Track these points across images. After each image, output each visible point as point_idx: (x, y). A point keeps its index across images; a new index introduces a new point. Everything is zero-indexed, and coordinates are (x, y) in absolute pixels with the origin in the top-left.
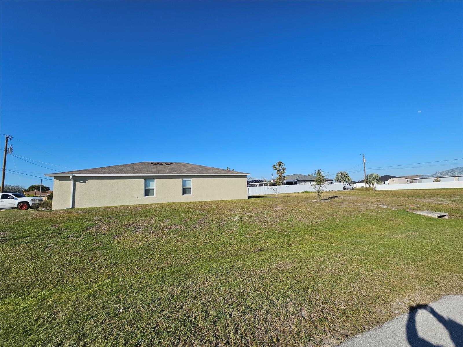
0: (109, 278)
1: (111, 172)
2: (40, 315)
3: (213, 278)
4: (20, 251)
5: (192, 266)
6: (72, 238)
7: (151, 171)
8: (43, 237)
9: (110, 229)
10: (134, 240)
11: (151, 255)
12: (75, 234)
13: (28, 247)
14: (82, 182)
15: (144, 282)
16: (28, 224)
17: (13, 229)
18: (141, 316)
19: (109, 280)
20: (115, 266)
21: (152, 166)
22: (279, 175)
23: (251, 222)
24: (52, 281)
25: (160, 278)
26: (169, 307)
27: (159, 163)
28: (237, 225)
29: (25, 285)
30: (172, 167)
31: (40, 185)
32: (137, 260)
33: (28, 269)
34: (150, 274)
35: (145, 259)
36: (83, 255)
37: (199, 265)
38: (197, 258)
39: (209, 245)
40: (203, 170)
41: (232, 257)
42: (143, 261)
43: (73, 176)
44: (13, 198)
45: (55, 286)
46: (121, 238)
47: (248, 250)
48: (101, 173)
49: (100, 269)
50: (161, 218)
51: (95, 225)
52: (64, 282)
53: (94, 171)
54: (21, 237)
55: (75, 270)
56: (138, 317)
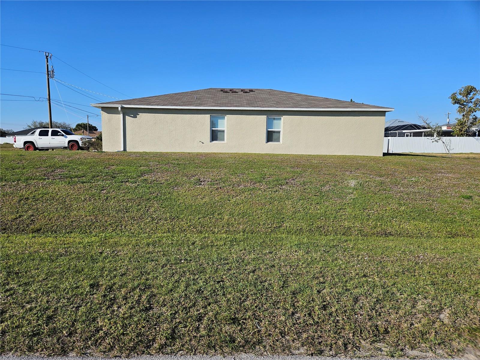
0: (169, 232)
1: (167, 103)
2: (104, 251)
3: (301, 252)
4: (78, 190)
5: (272, 235)
6: (127, 183)
7: (220, 102)
8: (97, 178)
9: (169, 178)
10: (197, 195)
11: (219, 214)
12: (129, 180)
13: (85, 187)
14: (133, 116)
15: (209, 242)
16: (82, 164)
17: (68, 167)
18: (204, 270)
19: (169, 234)
20: (175, 221)
21: (222, 94)
22: (464, 115)
23: (380, 190)
24: (111, 225)
25: (228, 241)
26: (238, 268)
27: (233, 91)
28: (352, 193)
29: (87, 224)
30: (252, 97)
31: (87, 124)
32: (201, 218)
33: (87, 209)
34: (216, 235)
35: (210, 218)
36: (140, 203)
37: (283, 236)
38: (282, 228)
39: (301, 214)
40: (303, 102)
41: (337, 235)
42: (208, 220)
43: (122, 108)
44: (63, 135)
45: (114, 230)
46: (182, 191)
47: (367, 230)
48: (154, 104)
49: (159, 221)
50: (234, 171)
51: (151, 171)
52: (123, 228)
53: (145, 101)
54: (76, 176)
55: (133, 218)
56: (201, 270)
